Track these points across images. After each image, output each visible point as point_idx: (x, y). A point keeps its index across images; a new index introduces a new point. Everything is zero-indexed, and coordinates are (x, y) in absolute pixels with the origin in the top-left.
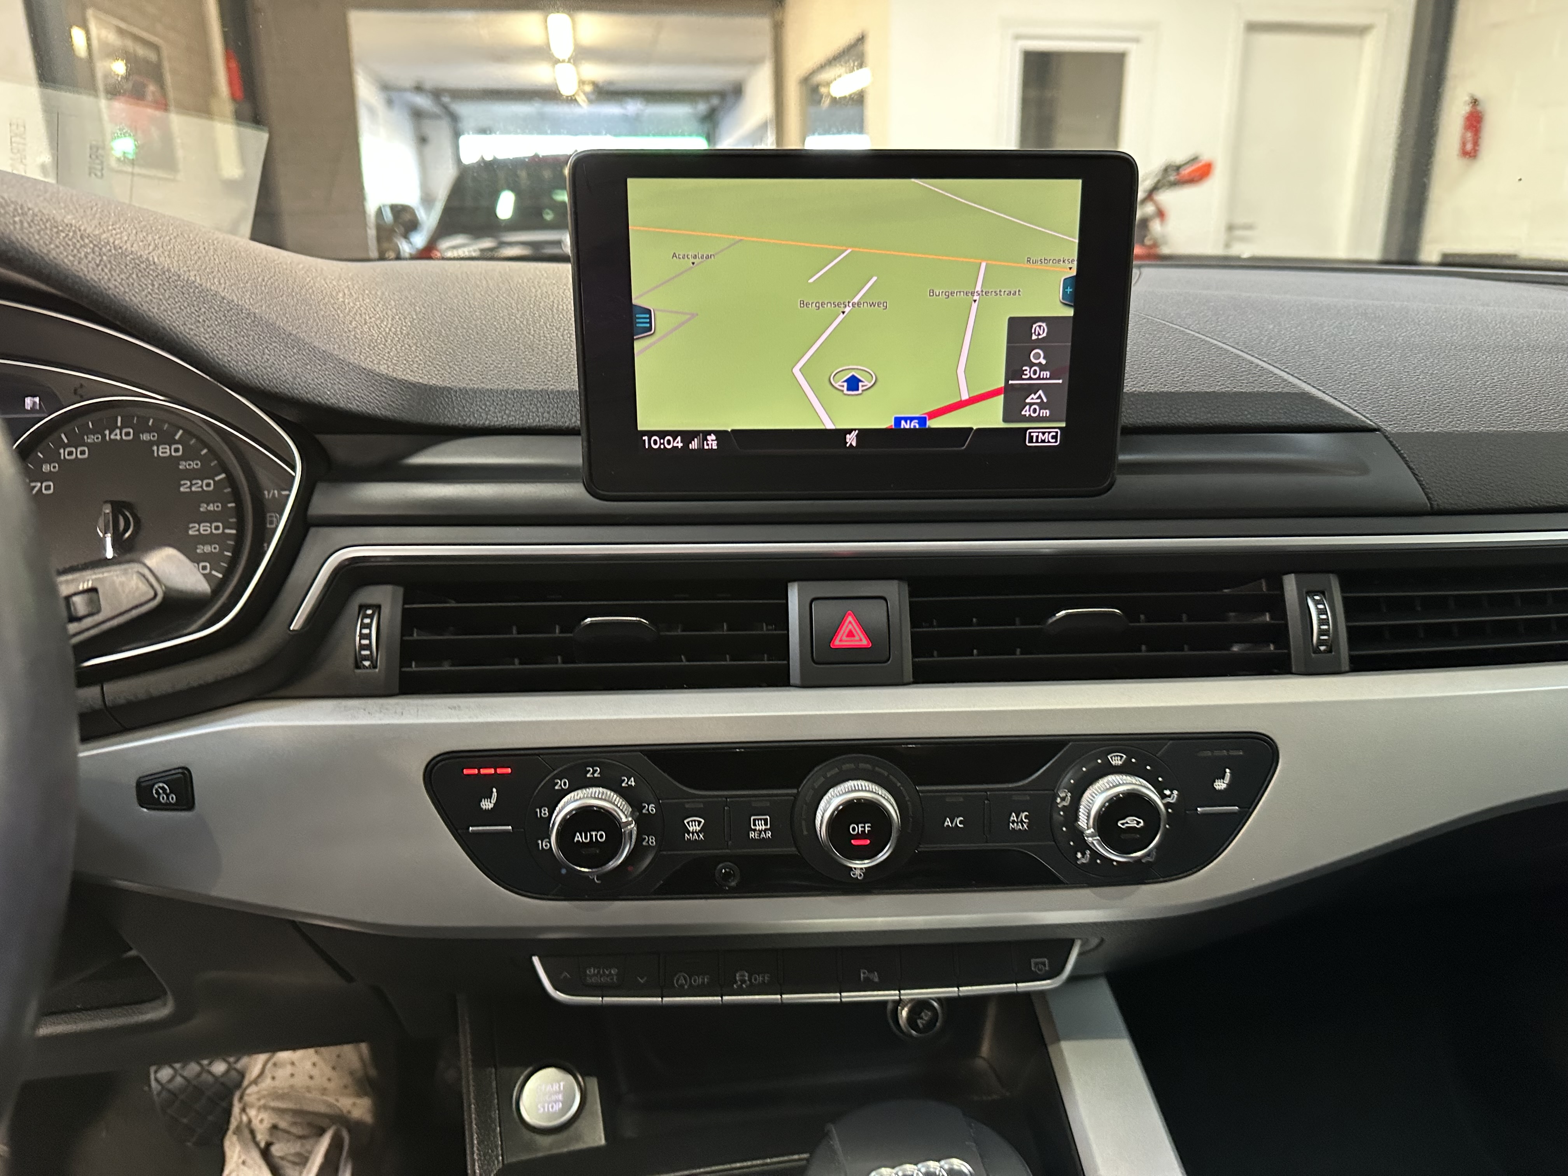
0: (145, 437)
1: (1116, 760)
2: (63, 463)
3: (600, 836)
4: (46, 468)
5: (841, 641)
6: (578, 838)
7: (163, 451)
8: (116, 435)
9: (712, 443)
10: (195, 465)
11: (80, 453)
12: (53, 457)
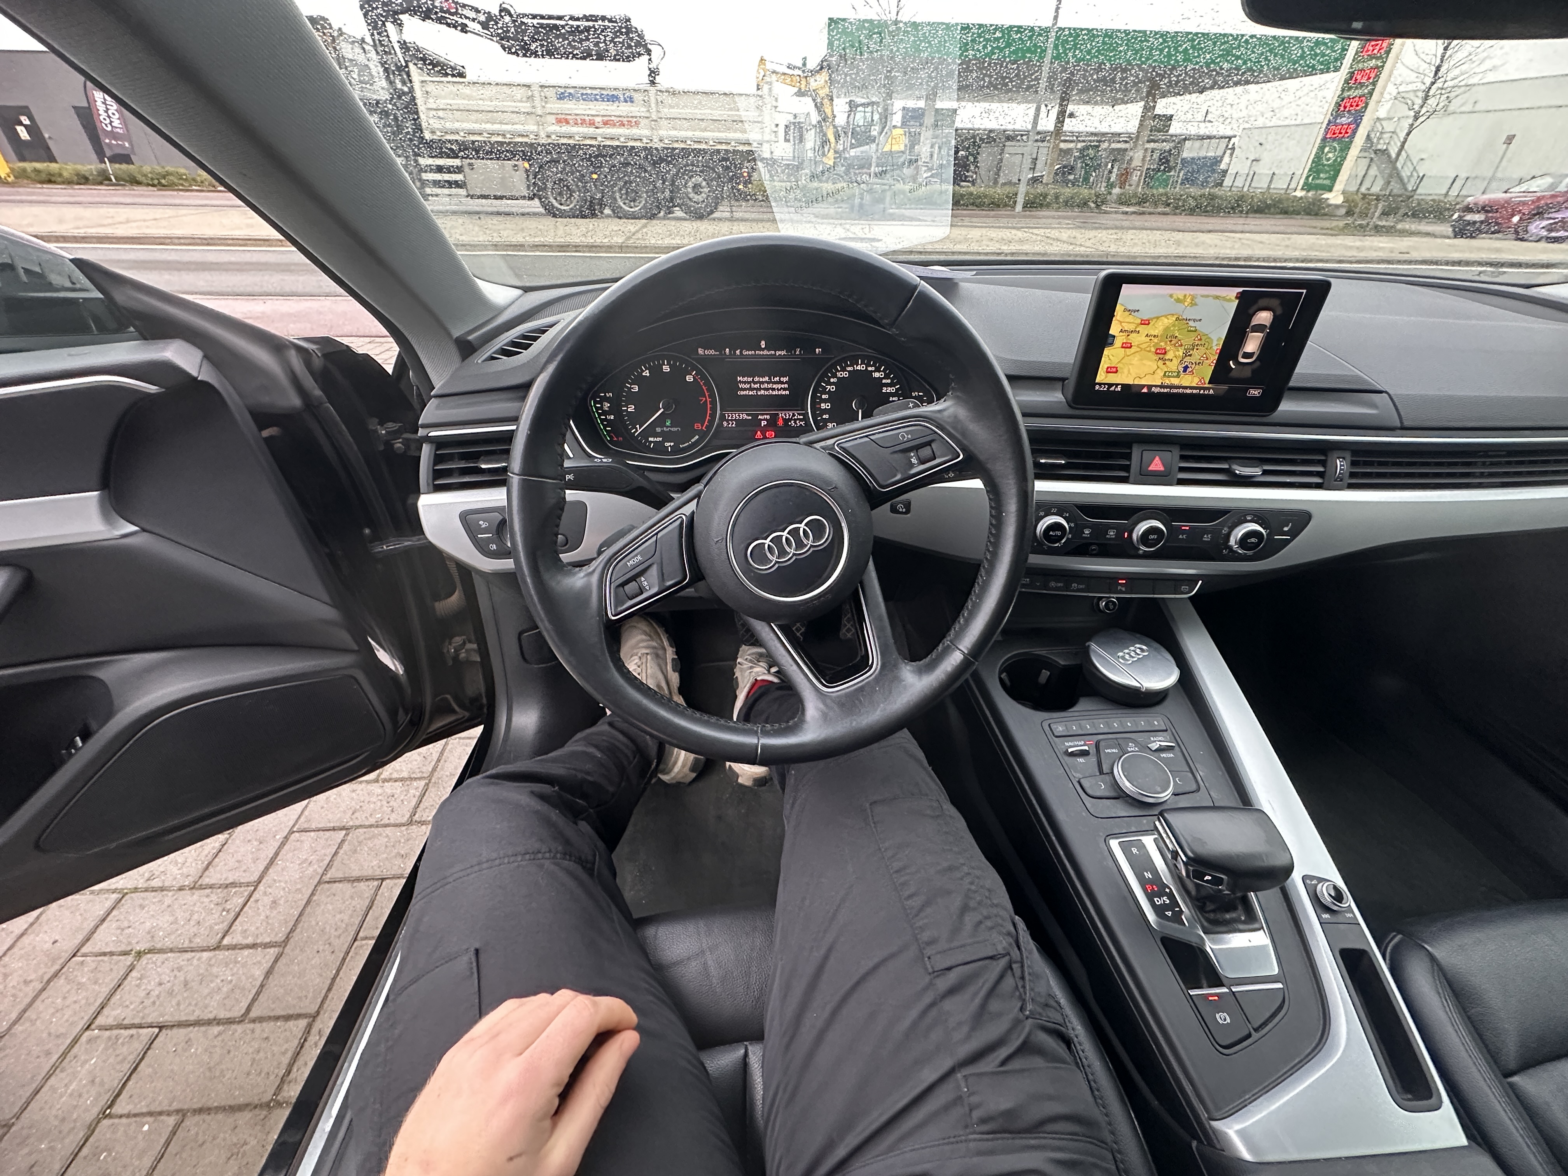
0: (870, 369)
1: (1249, 518)
2: (839, 379)
3: (1059, 533)
4: (832, 380)
5: (1152, 468)
6: (1051, 533)
7: (877, 375)
8: (859, 368)
9: (1119, 388)
10: (889, 381)
11: (845, 374)
12: (834, 376)
